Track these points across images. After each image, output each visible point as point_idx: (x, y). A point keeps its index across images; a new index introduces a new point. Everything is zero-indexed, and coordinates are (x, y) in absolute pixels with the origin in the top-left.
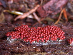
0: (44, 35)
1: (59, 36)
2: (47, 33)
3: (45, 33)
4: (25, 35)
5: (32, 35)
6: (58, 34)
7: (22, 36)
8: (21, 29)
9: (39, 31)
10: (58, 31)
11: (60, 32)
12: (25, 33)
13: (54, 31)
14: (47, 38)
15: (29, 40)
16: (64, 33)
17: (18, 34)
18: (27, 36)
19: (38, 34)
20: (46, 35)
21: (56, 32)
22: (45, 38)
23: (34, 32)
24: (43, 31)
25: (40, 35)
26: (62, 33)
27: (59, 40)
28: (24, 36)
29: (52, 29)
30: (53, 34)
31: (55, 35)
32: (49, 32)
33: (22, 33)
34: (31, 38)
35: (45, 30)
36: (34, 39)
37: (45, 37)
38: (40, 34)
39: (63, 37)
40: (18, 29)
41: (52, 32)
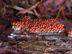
0: (46, 26)
1: (59, 27)
2: (49, 24)
3: (46, 25)
4: (29, 24)
5: (35, 25)
6: (58, 26)
7: (26, 25)
8: (25, 20)
9: (41, 22)
10: (58, 24)
11: (60, 25)
12: (28, 23)
13: (55, 23)
14: (48, 29)
15: (32, 29)
16: (63, 26)
17: (23, 23)
18: (31, 26)
19: (40, 25)
20: (48, 26)
21: (56, 24)
22: (46, 29)
23: (36, 23)
24: (45, 22)
25: (42, 26)
26: (62, 25)
27: (58, 31)
28: (28, 26)
29: (52, 21)
30: (54, 25)
31: (56, 26)
32: (50, 24)
33: (26, 23)
34: (34, 27)
35: (46, 22)
36: (37, 29)
37: (46, 27)
38: (42, 24)
39: (62, 29)
40: (23, 20)
41: (53, 24)
